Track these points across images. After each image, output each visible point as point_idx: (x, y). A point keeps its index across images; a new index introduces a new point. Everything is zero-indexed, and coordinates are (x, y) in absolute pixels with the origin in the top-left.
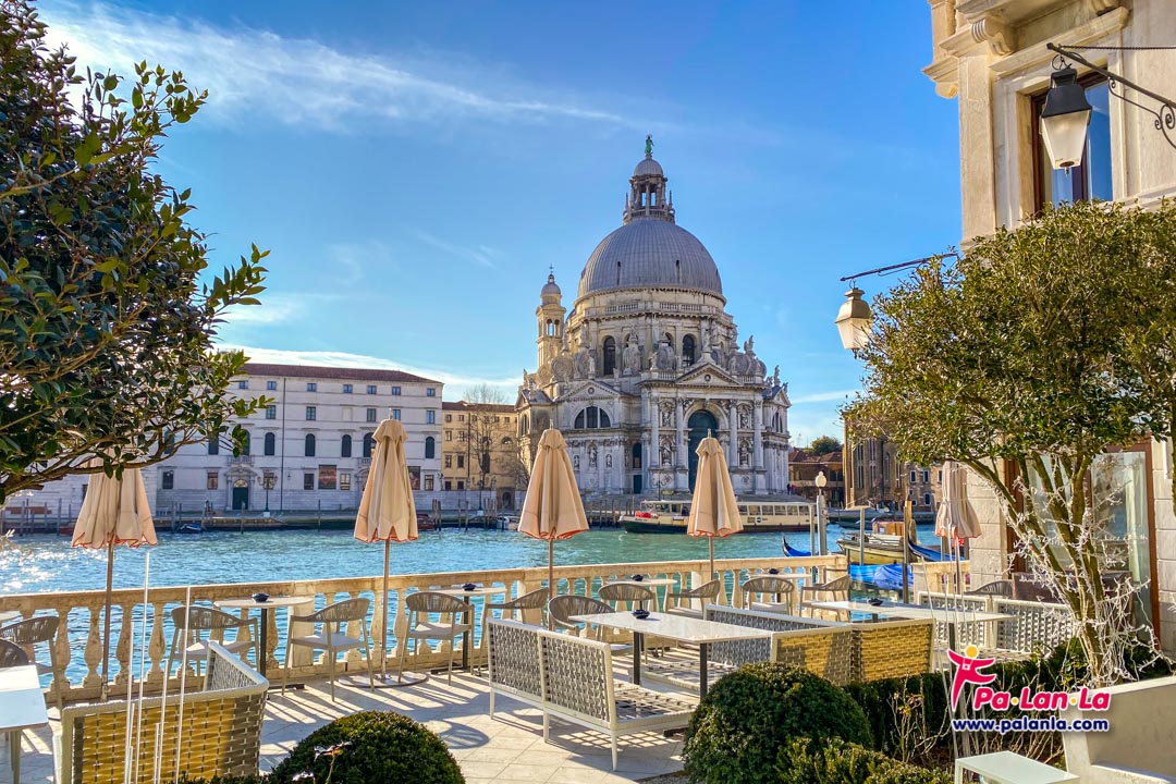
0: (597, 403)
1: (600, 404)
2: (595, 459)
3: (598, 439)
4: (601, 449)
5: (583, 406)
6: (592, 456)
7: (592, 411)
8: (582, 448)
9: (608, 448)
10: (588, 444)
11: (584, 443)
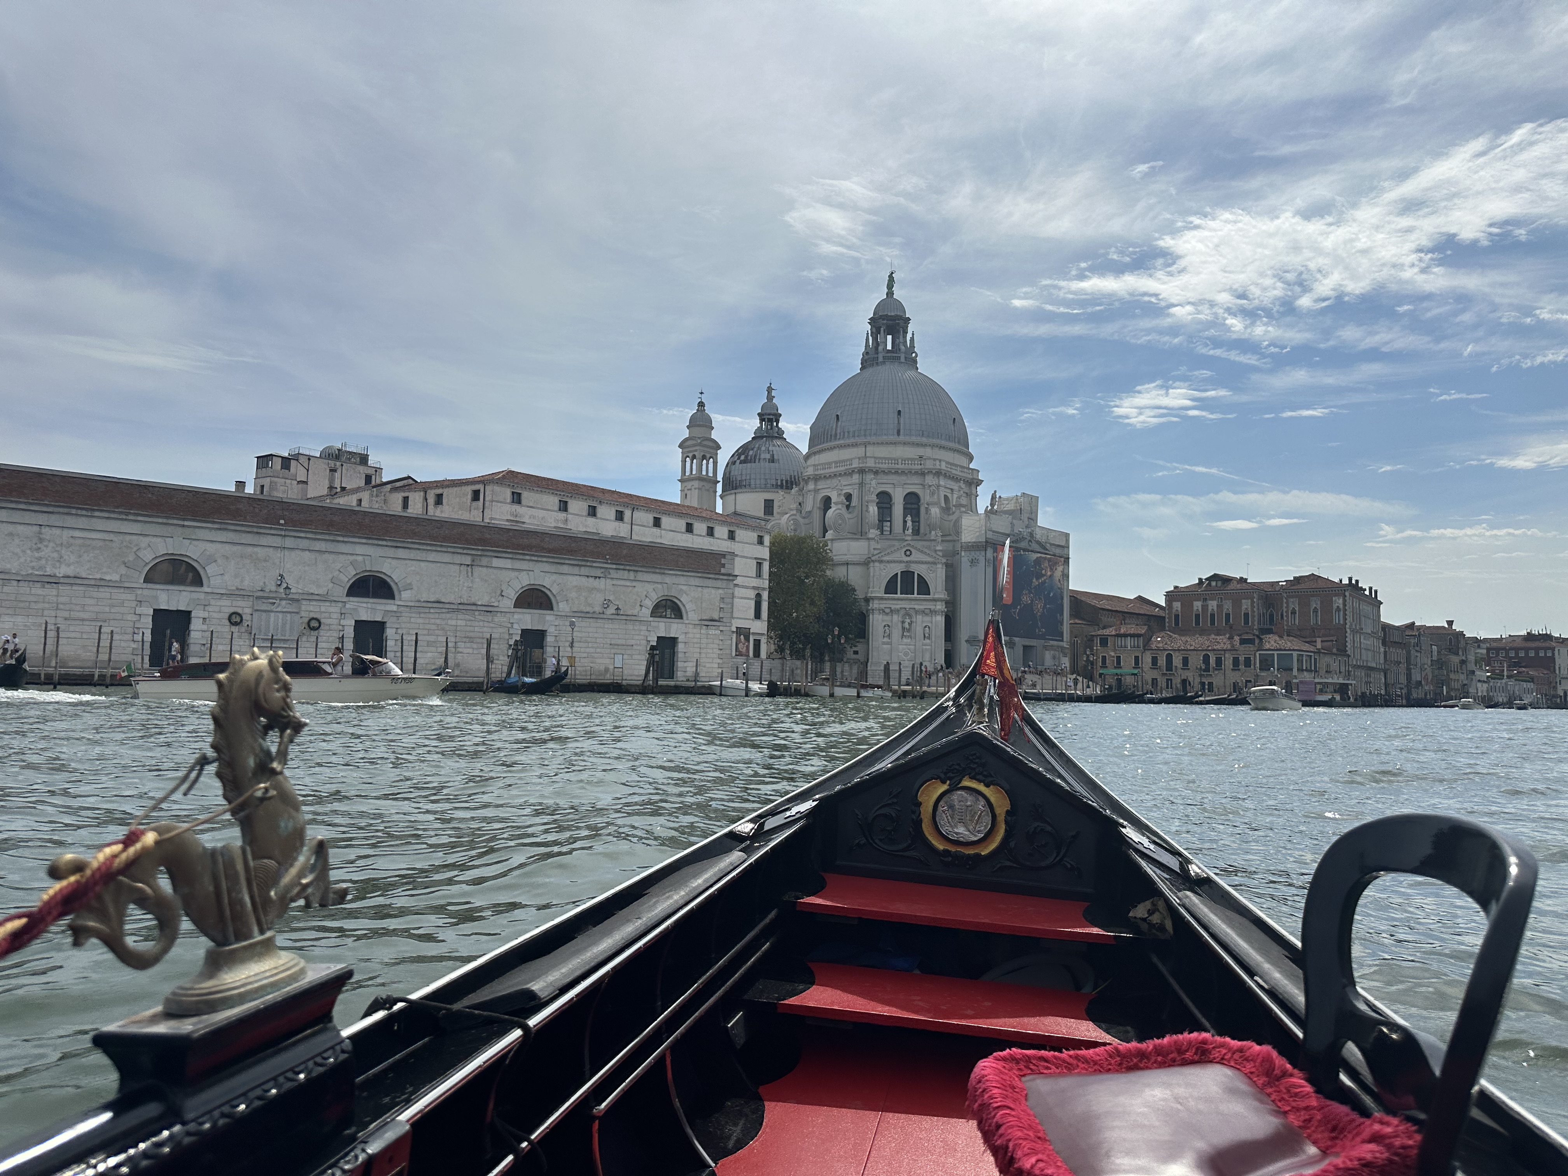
0: (914, 568)
1: (918, 569)
2: (909, 630)
3: (916, 607)
4: (919, 617)
5: (898, 569)
6: (906, 625)
7: (908, 575)
8: (895, 617)
9: (927, 619)
10: (902, 612)
11: (898, 611)
